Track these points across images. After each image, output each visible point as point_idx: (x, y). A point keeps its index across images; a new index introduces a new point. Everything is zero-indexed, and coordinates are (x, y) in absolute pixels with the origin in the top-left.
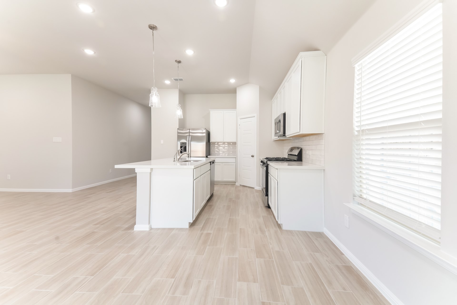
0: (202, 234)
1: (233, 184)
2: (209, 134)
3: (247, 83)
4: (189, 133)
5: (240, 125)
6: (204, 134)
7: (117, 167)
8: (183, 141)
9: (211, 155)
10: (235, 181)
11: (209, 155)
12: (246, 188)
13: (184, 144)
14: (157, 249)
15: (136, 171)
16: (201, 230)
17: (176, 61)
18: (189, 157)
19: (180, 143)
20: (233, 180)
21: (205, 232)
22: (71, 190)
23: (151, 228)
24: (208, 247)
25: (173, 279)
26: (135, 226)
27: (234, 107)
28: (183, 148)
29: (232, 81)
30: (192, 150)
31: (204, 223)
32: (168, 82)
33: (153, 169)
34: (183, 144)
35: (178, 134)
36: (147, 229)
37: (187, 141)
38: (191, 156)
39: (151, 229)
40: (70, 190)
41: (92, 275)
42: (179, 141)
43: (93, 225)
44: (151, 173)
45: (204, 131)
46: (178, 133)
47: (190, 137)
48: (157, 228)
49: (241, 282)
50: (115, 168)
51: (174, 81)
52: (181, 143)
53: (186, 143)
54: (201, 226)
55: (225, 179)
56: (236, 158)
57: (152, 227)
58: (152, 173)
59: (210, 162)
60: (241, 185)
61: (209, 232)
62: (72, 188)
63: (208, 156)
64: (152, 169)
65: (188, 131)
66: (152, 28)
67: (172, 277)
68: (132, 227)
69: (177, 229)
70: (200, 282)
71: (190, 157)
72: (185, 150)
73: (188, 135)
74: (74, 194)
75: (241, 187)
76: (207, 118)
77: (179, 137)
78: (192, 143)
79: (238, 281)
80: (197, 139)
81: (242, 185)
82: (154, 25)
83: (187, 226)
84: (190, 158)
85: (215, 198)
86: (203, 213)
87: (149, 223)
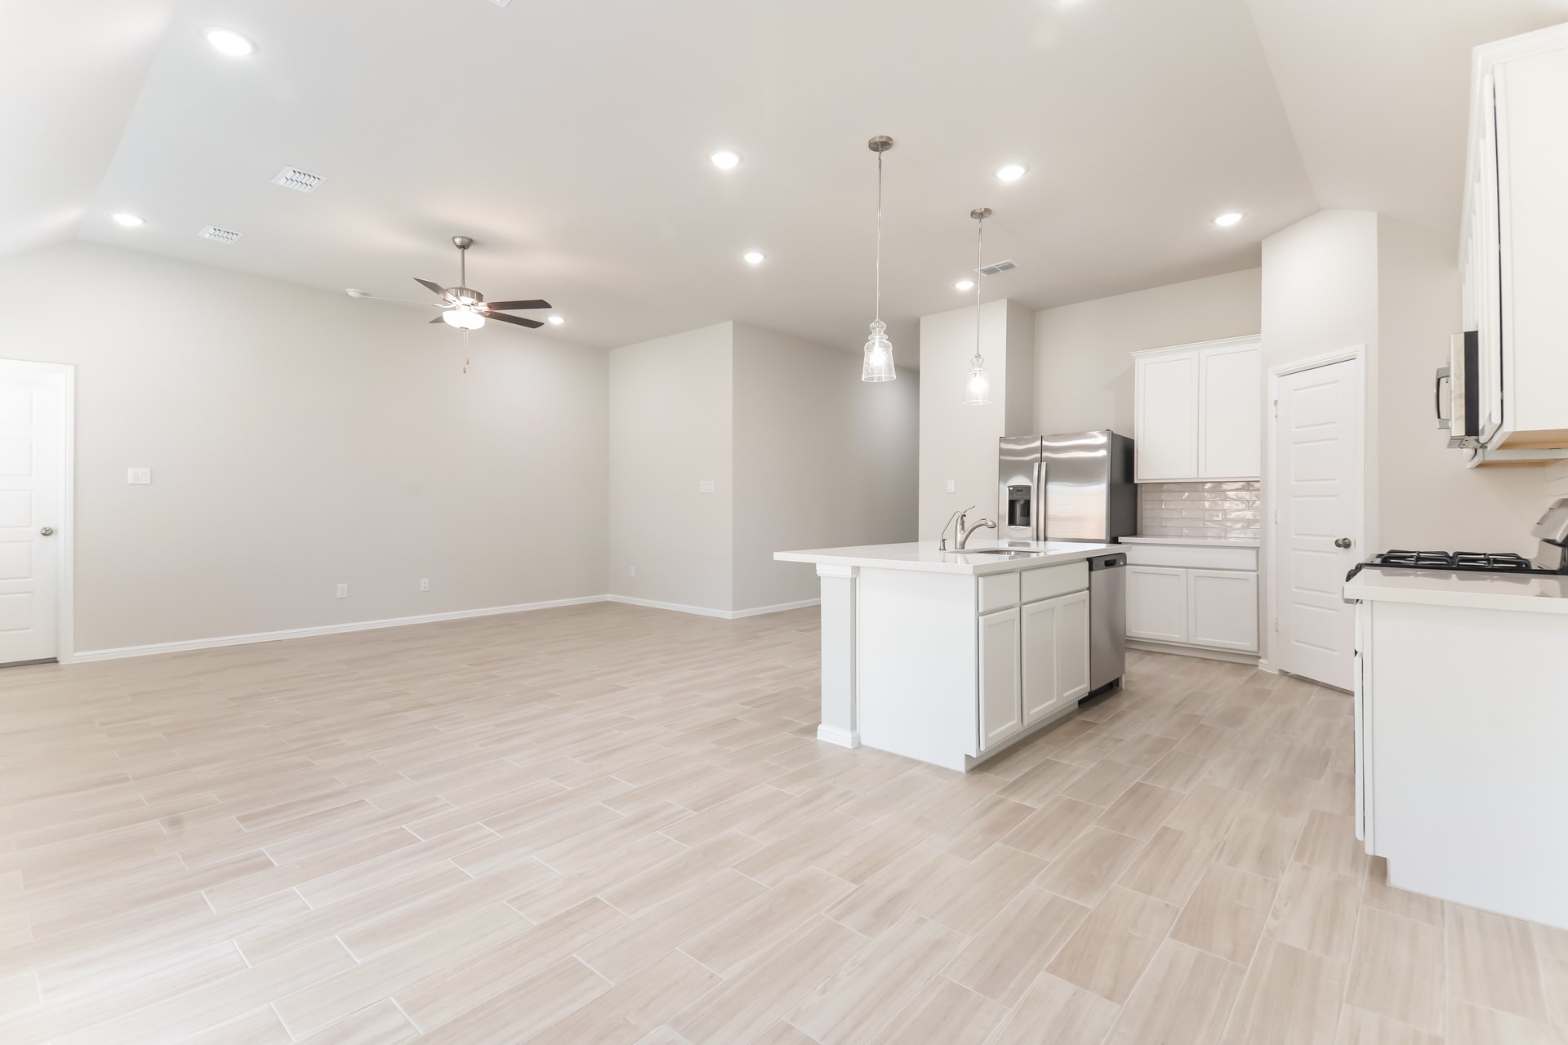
0: (1000, 802)
1: (1244, 662)
2: (1125, 452)
3: (1312, 211)
4: (1042, 449)
5: (1276, 402)
6: (1103, 453)
7: (779, 556)
8: (1020, 480)
9: (1142, 535)
10: (1256, 650)
11: (1134, 532)
12: (1307, 688)
13: (1021, 491)
14: (849, 799)
15: (819, 573)
16: (1004, 790)
17: (973, 214)
18: (1038, 539)
19: (1009, 487)
20: (1247, 644)
21: (1014, 800)
22: (731, 613)
23: (860, 743)
24: (997, 844)
25: (855, 886)
26: (820, 727)
27: (1251, 326)
28: (1019, 509)
29: (1228, 220)
30: (1051, 512)
31: (1026, 774)
32: (964, 286)
33: (861, 570)
34: (1018, 491)
35: (1002, 457)
36: (848, 744)
37: (1032, 481)
38: (1049, 535)
39: (860, 746)
40: (728, 614)
41: (695, 810)
42: (1005, 481)
43: (741, 704)
44: (854, 581)
45: (1102, 439)
46: (1002, 452)
47: (1044, 464)
48: (873, 749)
49: (1059, 976)
50: (775, 559)
51: (985, 275)
52: (1011, 489)
53: (1029, 488)
54: (1011, 780)
55: (1205, 638)
56: (1257, 549)
57: (863, 743)
58: (857, 581)
59: (1090, 560)
60: (1284, 673)
61: (1027, 803)
62: (733, 610)
63: (1121, 539)
64: (856, 570)
65: (1038, 443)
66: (881, 145)
67: (854, 881)
68: (812, 730)
69: (929, 766)
70: (921, 921)
71: (1046, 539)
72: (1026, 512)
73: (1035, 460)
74: (736, 624)
75: (1285, 679)
76: (1124, 387)
77: (1006, 468)
78: (1052, 486)
79: (1047, 970)
80: (1077, 471)
81: (1293, 671)
82: (882, 137)
83: (961, 766)
84: (1042, 543)
85: (1121, 703)
86: (1041, 742)
87: (854, 727)
